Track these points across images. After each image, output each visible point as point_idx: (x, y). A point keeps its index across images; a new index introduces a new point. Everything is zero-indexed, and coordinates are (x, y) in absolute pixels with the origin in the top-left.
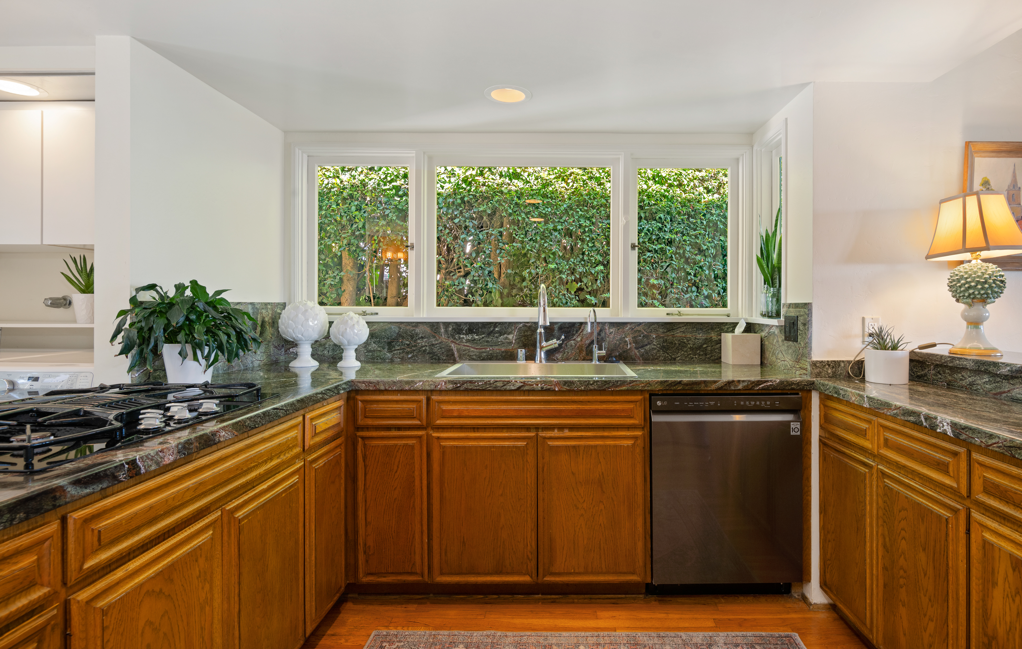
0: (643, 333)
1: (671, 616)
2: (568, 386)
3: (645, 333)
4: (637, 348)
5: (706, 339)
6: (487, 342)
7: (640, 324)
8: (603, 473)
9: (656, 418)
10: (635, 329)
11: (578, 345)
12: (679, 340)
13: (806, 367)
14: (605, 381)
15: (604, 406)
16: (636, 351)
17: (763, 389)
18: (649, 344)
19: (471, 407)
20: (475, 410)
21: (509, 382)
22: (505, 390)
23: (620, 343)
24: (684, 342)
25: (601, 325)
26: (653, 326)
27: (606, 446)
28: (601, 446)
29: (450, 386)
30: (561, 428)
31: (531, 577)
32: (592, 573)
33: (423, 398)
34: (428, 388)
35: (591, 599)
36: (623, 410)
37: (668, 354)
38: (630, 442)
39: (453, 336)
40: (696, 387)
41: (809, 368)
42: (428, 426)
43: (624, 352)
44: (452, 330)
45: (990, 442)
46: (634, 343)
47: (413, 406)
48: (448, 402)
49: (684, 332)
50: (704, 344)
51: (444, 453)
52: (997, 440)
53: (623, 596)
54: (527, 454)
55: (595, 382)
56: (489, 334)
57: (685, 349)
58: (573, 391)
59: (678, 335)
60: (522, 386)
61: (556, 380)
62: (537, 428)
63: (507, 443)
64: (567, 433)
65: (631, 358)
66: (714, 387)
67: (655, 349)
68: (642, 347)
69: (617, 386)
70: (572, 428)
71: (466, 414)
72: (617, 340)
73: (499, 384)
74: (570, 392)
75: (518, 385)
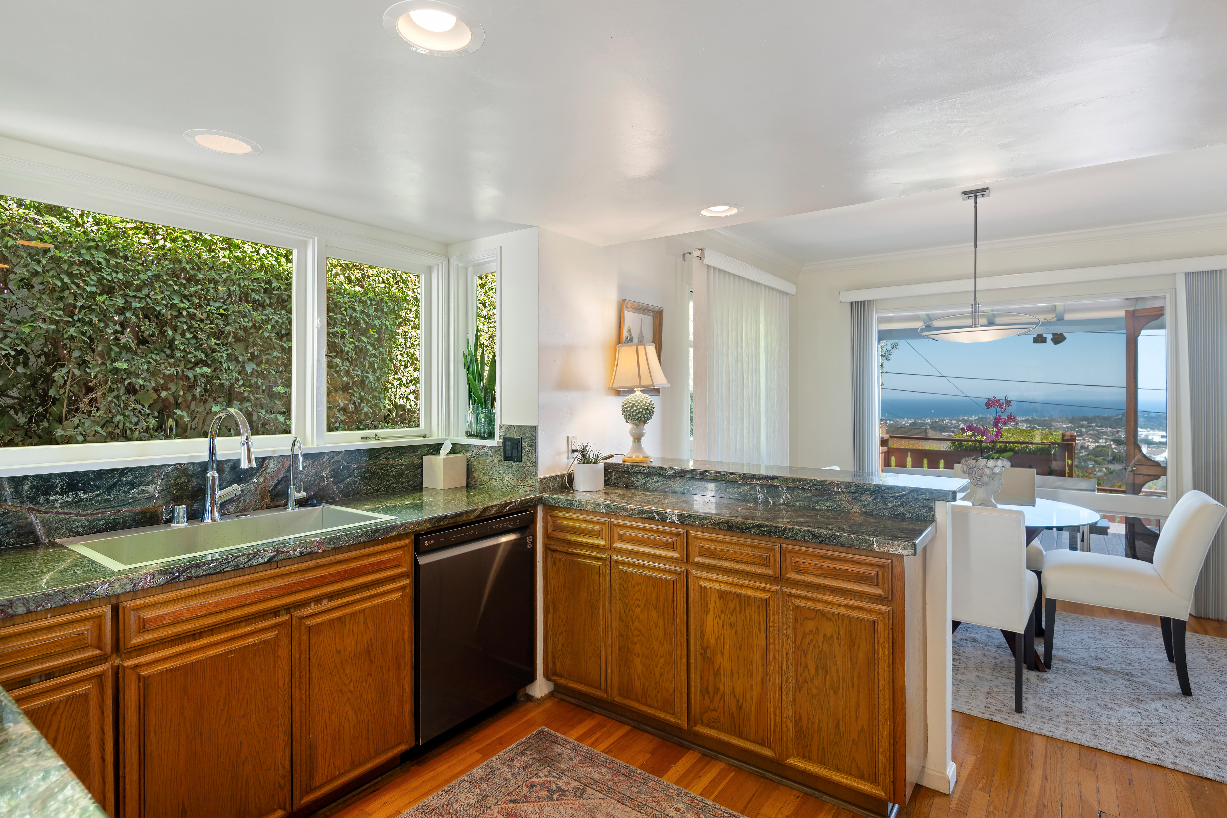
0: (342, 464)
1: (440, 769)
2: (334, 544)
3: (345, 464)
4: (335, 484)
5: (408, 464)
6: (106, 501)
7: (339, 452)
8: (371, 640)
9: (423, 560)
10: (334, 460)
12: (382, 469)
13: (533, 484)
15: (372, 560)
16: (335, 487)
17: (509, 510)
18: (350, 476)
19: (194, 603)
20: (203, 606)
21: (256, 554)
22: (250, 567)
23: (315, 480)
24: (387, 470)
26: (354, 455)
27: (374, 607)
28: (370, 608)
29: (161, 579)
30: (318, 600)
31: (284, 809)
32: (360, 764)
33: (106, 609)
34: (117, 591)
36: (392, 560)
37: (370, 486)
38: (398, 595)
39: (32, 499)
40: (459, 519)
41: (537, 485)
42: (115, 652)
43: (320, 490)
44: (32, 488)
45: (705, 522)
46: (332, 477)
47: (86, 627)
48: (154, 605)
49: (386, 459)
50: (406, 470)
52: (710, 520)
53: (380, 779)
54: (278, 646)
55: (364, 532)
56: (110, 488)
57: (388, 478)
58: (340, 548)
59: (380, 462)
60: (275, 556)
61: (318, 539)
62: (287, 608)
63: (250, 641)
64: (327, 604)
65: (329, 497)
66: (473, 516)
67: (356, 482)
68: (342, 481)
69: (387, 533)
70: (331, 596)
72: (311, 477)
73: (241, 560)
74: (337, 550)
75: (269, 555)
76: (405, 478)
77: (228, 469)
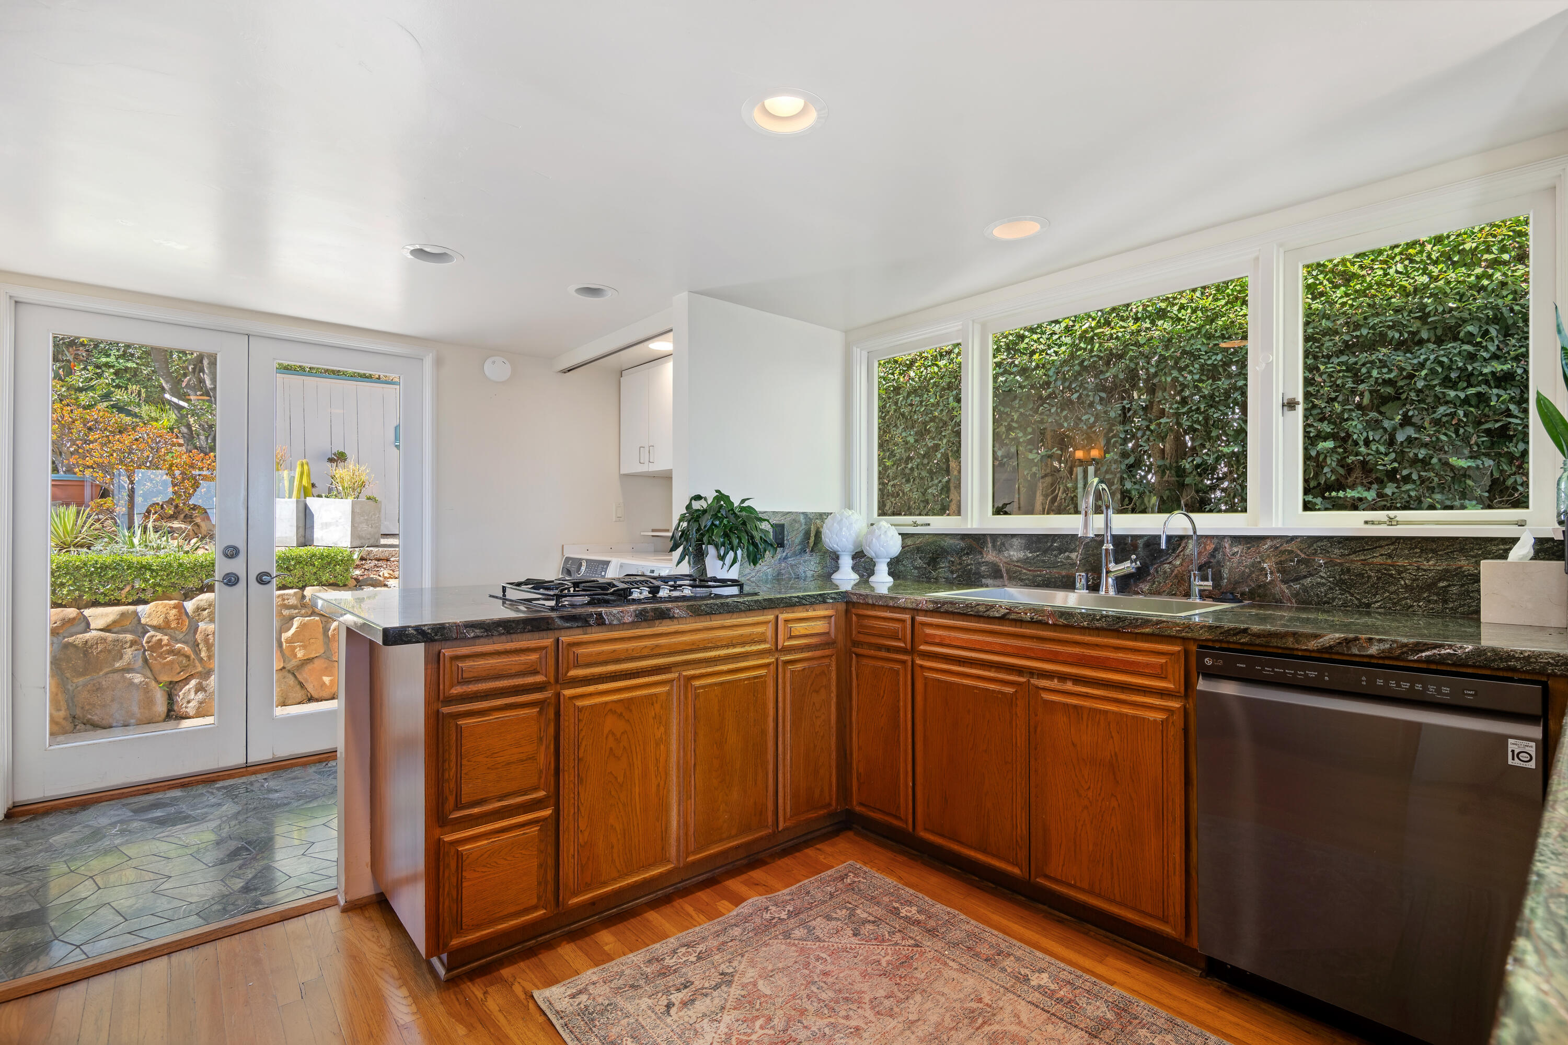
0: (1297, 555)
2: (1066, 619)
3: (1303, 556)
4: (1284, 581)
5: (1447, 571)
6: (1044, 561)
7: (1293, 538)
8: (1116, 754)
9: (1202, 685)
10: (1282, 548)
11: (1176, 572)
12: (1378, 571)
14: (1119, 618)
15: (1120, 655)
16: (1284, 587)
17: (1428, 660)
18: (1311, 575)
19: (953, 634)
20: (958, 639)
21: (992, 607)
22: (989, 617)
23: (1252, 572)
24: (1391, 575)
25: (1216, 541)
26: (1319, 544)
27: (1122, 715)
28: (1114, 713)
29: (931, 606)
30: (1063, 677)
31: (1021, 870)
32: (1099, 896)
33: (907, 617)
34: (910, 606)
35: (1115, 940)
36: (1147, 665)
37: (1352, 595)
38: (1160, 716)
39: (1002, 553)
40: (1274, 642)
42: (912, 651)
43: (1260, 586)
44: (1001, 544)
46: (1279, 571)
47: (897, 625)
48: (930, 625)
49: (1390, 556)
50: (1440, 580)
51: (926, 685)
53: (1167, 958)
54: (1017, 705)
55: (1102, 616)
56: (1045, 552)
57: (1393, 588)
58: (1072, 627)
59: (1375, 560)
60: (1008, 613)
61: (1050, 609)
62: (1032, 672)
63: (992, 686)
64: (1069, 686)
65: (1274, 598)
67: (1324, 584)
68: (1296, 580)
69: (1137, 627)
70: (1077, 680)
71: (947, 642)
72: (1246, 567)
73: (982, 609)
74: (1067, 627)
75: (1003, 611)
76: (1438, 594)
77: (1141, 546)
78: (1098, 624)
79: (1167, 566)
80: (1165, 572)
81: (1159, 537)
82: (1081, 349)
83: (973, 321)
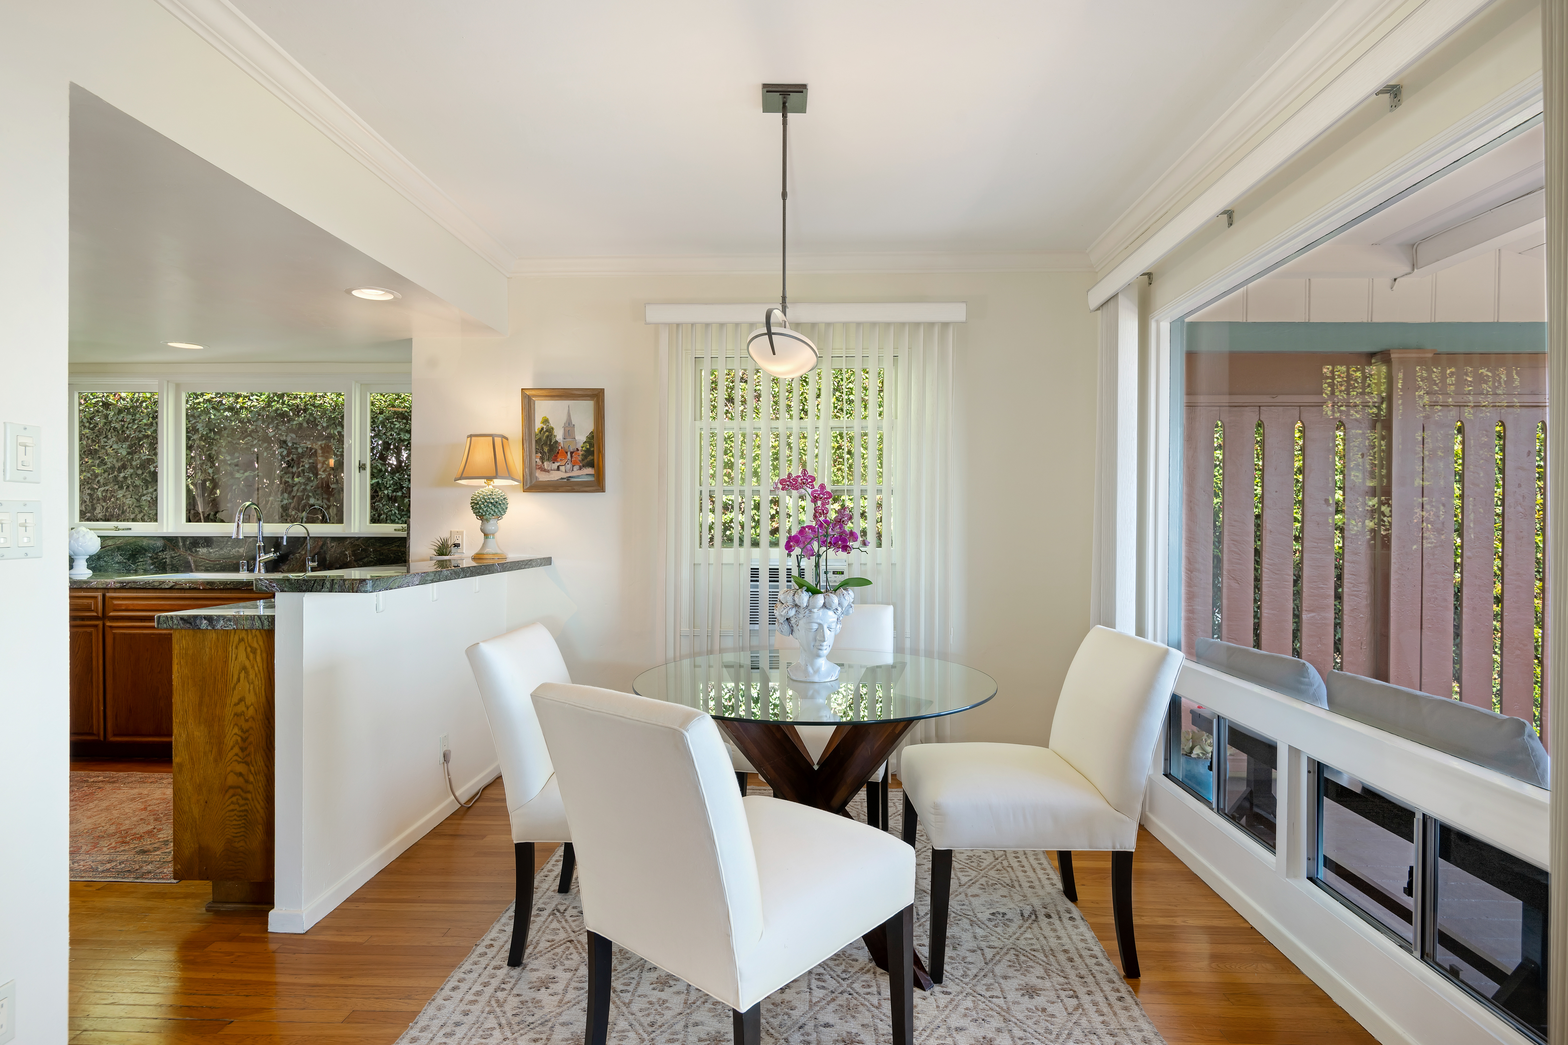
0: (361, 547)
2: (210, 585)
4: (356, 561)
7: (359, 538)
10: (355, 543)
18: (367, 557)
19: (136, 602)
20: (139, 605)
21: (164, 582)
22: (161, 589)
23: (341, 557)
25: (323, 540)
26: (369, 541)
29: (118, 585)
33: (99, 595)
34: (100, 586)
39: (190, 549)
42: (104, 617)
44: (190, 543)
46: (352, 556)
47: (92, 601)
48: (118, 598)
51: (114, 639)
55: (231, 582)
56: (223, 547)
58: (214, 589)
59: (393, 549)
60: (174, 585)
71: (131, 607)
72: (338, 554)
73: (156, 584)
74: (212, 590)
75: (171, 584)
78: (228, 586)
79: (297, 555)
80: (297, 558)
81: (282, 538)
82: (275, 401)
83: (168, 381)
